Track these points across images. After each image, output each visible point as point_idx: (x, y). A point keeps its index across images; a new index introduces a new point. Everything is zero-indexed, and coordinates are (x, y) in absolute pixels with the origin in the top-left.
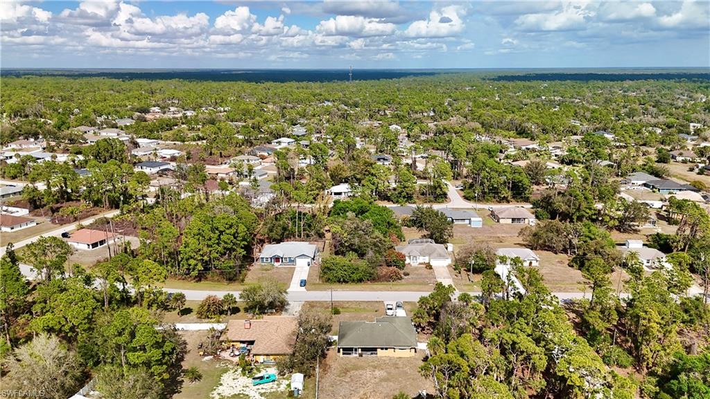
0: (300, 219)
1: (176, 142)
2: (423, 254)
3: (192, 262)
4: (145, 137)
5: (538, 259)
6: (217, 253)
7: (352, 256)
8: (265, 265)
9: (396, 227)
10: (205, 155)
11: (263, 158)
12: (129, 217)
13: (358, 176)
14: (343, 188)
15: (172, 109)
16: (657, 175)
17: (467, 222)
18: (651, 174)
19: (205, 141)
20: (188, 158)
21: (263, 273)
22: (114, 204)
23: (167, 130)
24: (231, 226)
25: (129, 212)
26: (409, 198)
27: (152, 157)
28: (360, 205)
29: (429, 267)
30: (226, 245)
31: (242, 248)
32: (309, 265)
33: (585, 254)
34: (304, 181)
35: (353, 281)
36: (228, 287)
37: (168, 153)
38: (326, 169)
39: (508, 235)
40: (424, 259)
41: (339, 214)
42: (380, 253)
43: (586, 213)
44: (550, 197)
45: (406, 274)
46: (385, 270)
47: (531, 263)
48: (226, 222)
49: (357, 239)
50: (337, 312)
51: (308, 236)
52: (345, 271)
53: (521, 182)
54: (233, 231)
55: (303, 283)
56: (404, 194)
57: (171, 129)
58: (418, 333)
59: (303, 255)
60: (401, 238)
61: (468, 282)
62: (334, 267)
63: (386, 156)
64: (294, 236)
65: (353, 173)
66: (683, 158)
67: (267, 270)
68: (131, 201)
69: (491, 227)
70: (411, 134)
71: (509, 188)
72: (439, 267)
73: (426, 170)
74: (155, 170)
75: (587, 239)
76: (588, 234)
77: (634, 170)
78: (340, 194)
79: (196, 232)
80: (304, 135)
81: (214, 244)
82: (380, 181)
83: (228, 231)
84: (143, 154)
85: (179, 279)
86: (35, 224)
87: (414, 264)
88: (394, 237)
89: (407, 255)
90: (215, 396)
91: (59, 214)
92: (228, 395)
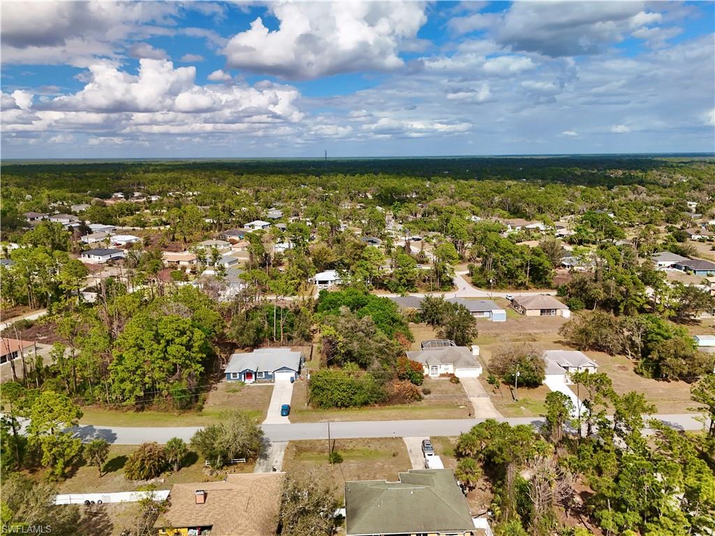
0: (278, 317)
1: (136, 228)
2: (444, 361)
3: (128, 386)
4: (100, 223)
5: (597, 366)
6: (163, 371)
7: (351, 367)
8: (232, 384)
9: (402, 324)
10: (167, 242)
11: (233, 242)
12: (58, 319)
13: (346, 261)
14: (329, 275)
15: (137, 194)
16: (683, 254)
17: (486, 315)
18: (676, 253)
19: (168, 227)
20: (146, 245)
21: (229, 396)
22: (42, 302)
23: (128, 215)
24: (183, 333)
25: (59, 312)
26: (410, 285)
27: (103, 244)
28: (354, 296)
29: (455, 380)
30: (175, 361)
31: (199, 362)
32: (292, 382)
33: (661, 359)
34: (281, 268)
35: (355, 405)
36: (179, 419)
37: (123, 239)
38: (308, 253)
39: (541, 332)
40: (445, 369)
41: (328, 309)
42: (388, 362)
43: (637, 301)
44: (585, 283)
45: (427, 392)
46: (396, 386)
47: (587, 370)
48: (174, 326)
49: (355, 343)
50: (337, 459)
51: (290, 338)
52: (344, 391)
53: (540, 264)
54: (185, 339)
55: (286, 411)
56: (404, 281)
57: (132, 214)
58: (466, 495)
59: (284, 368)
60: (410, 338)
61: (512, 402)
62: (328, 387)
63: (375, 239)
64: (272, 340)
65: (340, 257)
66: (700, 237)
67: (235, 391)
68: (62, 297)
69: (517, 321)
70: (398, 215)
71: (526, 271)
72: (468, 379)
73: (422, 253)
74: (103, 259)
75: (659, 337)
76: (657, 330)
77: (656, 250)
78: (326, 282)
79: (132, 342)
80: (279, 218)
81: (157, 359)
82: (374, 267)
83: (177, 340)
84: (94, 240)
85: (111, 409)
87: (435, 376)
88: (403, 338)
89: (425, 365)
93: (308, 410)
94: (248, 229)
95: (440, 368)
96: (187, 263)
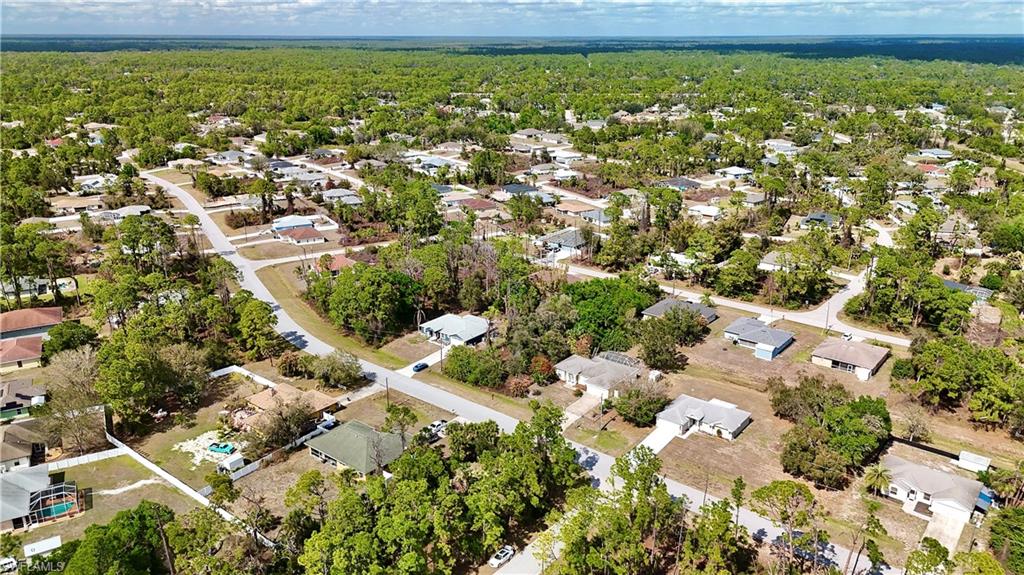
5: (730, 430)
8: (422, 336)
21: (404, 345)
29: (578, 392)
35: (470, 382)
47: (719, 432)
55: (418, 367)
59: (456, 336)
61: (598, 429)
67: (414, 342)
69: (788, 365)
72: (591, 397)
86: (323, 241)
87: (570, 384)
88: (584, 341)
89: (562, 369)
90: (176, 447)
91: (353, 234)
92: (184, 450)
93: (439, 374)
94: (718, 177)
95: (577, 378)
96: (573, 215)
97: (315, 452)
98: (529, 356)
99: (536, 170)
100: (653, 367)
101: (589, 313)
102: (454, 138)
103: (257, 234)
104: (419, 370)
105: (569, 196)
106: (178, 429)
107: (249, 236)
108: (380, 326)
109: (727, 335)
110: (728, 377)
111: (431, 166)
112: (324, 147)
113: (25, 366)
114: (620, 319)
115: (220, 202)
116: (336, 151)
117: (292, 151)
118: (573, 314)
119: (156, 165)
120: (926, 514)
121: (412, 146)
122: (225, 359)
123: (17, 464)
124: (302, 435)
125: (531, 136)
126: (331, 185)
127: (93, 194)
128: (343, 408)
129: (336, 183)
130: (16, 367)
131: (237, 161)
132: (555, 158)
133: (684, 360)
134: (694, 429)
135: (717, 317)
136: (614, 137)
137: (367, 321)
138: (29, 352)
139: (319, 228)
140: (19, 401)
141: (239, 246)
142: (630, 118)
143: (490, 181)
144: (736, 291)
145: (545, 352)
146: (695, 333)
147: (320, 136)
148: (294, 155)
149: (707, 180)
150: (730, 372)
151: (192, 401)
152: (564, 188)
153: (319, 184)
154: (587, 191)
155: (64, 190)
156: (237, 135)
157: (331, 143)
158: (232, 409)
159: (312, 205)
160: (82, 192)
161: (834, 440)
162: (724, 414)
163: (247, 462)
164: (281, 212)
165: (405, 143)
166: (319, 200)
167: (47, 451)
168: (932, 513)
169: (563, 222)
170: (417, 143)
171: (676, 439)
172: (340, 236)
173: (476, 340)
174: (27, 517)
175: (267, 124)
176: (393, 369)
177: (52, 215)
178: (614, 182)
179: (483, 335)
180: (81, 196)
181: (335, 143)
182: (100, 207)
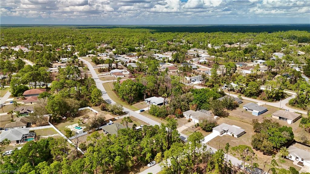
2: (192, 115)
21: (139, 105)
29: (189, 121)
35: (156, 116)
36: (126, 105)
47: (233, 135)
59: (155, 102)
61: (193, 132)
67: (142, 104)
69: (264, 118)
78: (227, 87)
86: (124, 76)
87: (187, 118)
88: (194, 106)
89: (185, 114)
90: (66, 127)
91: (133, 75)
92: (68, 128)
93: (147, 113)
94: (254, 63)
95: (190, 116)
96: (202, 72)
97: (104, 131)
98: (175, 109)
99: (194, 60)
100: (216, 115)
101: (197, 98)
102: (171, 51)
103: (106, 74)
104: (141, 112)
105: (203, 67)
106: (68, 122)
107: (103, 74)
108: (132, 98)
109: (244, 108)
110: (242, 120)
111: (161, 58)
112: (132, 53)
113: (33, 104)
114: (208, 100)
115: (98, 66)
116: (135, 54)
117: (122, 53)
118: (192, 98)
119: (83, 56)
120: (301, 165)
121: (157, 53)
122: (86, 105)
123: (22, 127)
124: (101, 126)
125: (195, 50)
126: (130, 62)
127: (64, 63)
128: (116, 120)
129: (132, 62)
130: (30, 104)
131: (106, 56)
132: (201, 56)
133: (228, 114)
134: (225, 134)
135: (242, 102)
136: (222, 51)
137: (129, 97)
138: (34, 100)
139: (123, 73)
140: (28, 112)
141: (100, 77)
142: (229, 46)
143: (178, 62)
144: (251, 95)
145: (181, 108)
146: (233, 106)
147: (131, 49)
148: (122, 54)
149: (250, 64)
150: (242, 119)
151: (73, 115)
152: (202, 65)
153: (127, 62)
154: (209, 65)
155: (57, 61)
156: (108, 49)
157: (134, 52)
158: (84, 118)
159: (123, 67)
160: (61, 62)
161: (269, 138)
162: (236, 130)
163: (84, 132)
164: (114, 69)
165: (155, 52)
166: (126, 66)
167: (32, 125)
168: (304, 165)
169: (198, 74)
170: (159, 52)
171: (218, 136)
172: (129, 75)
173: (161, 104)
174: (20, 140)
175: (117, 46)
176: (134, 111)
177: (52, 67)
178: (218, 63)
179: (163, 103)
180: (61, 63)
181: (135, 52)
182: (65, 66)
